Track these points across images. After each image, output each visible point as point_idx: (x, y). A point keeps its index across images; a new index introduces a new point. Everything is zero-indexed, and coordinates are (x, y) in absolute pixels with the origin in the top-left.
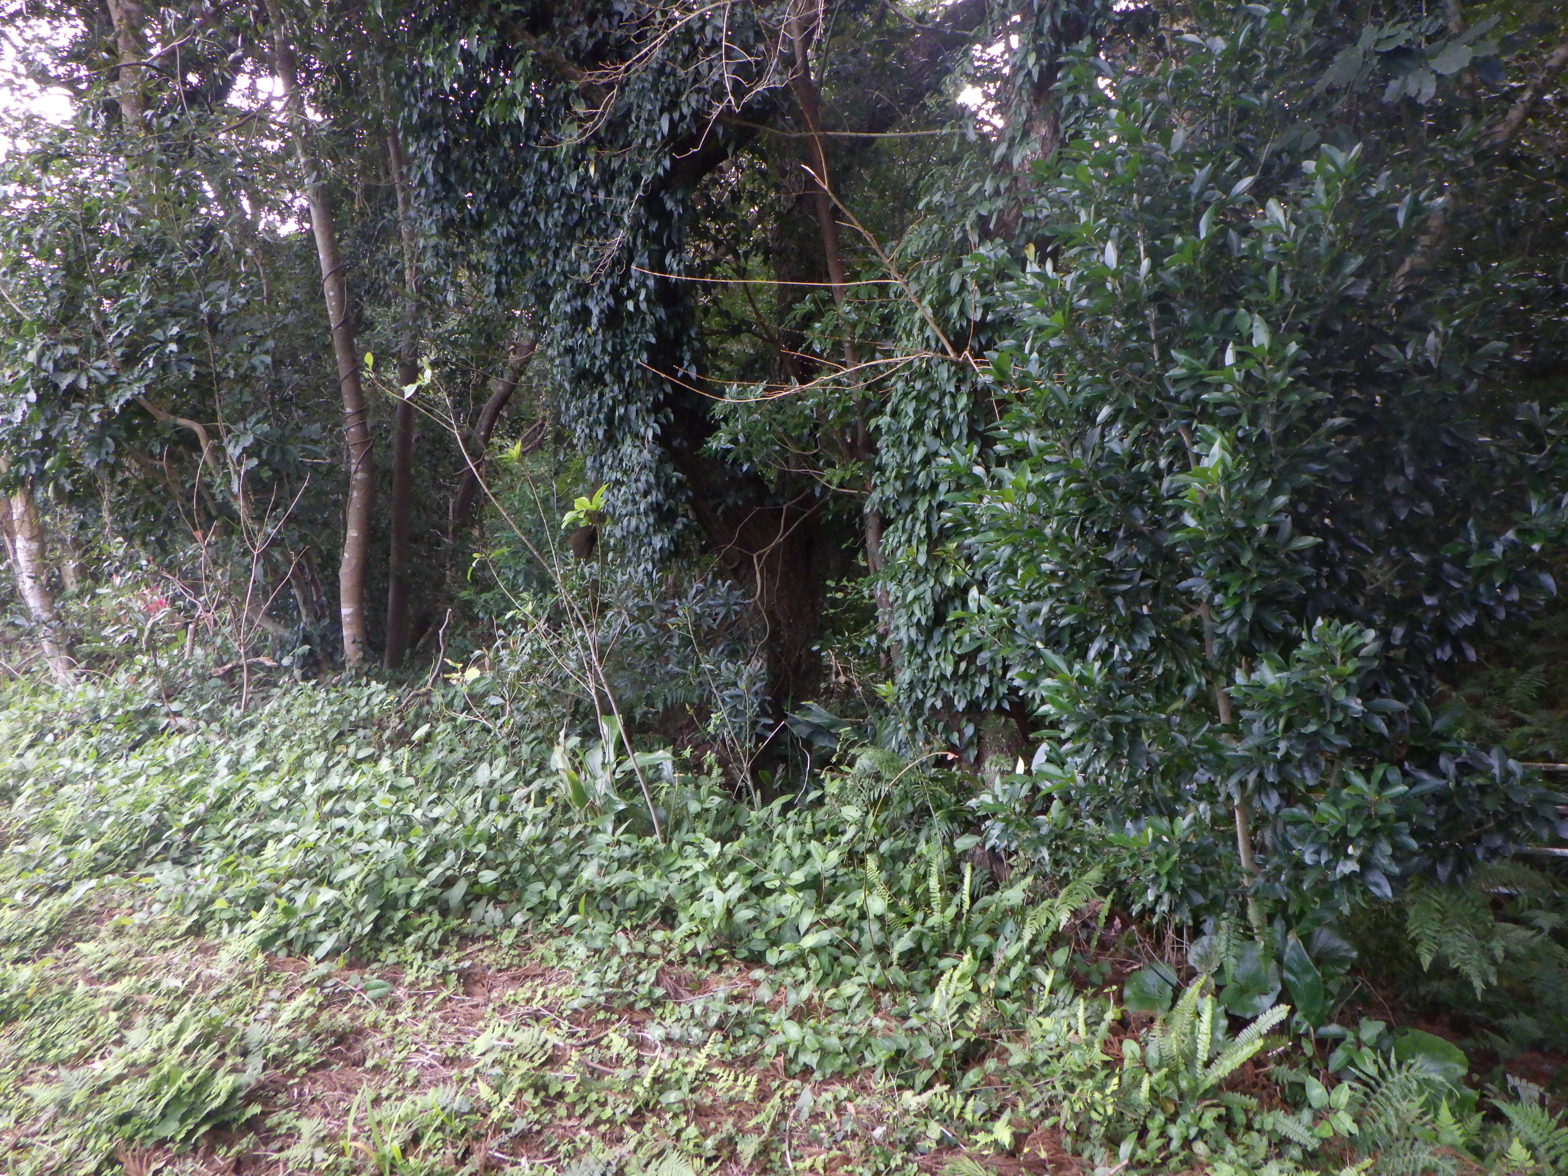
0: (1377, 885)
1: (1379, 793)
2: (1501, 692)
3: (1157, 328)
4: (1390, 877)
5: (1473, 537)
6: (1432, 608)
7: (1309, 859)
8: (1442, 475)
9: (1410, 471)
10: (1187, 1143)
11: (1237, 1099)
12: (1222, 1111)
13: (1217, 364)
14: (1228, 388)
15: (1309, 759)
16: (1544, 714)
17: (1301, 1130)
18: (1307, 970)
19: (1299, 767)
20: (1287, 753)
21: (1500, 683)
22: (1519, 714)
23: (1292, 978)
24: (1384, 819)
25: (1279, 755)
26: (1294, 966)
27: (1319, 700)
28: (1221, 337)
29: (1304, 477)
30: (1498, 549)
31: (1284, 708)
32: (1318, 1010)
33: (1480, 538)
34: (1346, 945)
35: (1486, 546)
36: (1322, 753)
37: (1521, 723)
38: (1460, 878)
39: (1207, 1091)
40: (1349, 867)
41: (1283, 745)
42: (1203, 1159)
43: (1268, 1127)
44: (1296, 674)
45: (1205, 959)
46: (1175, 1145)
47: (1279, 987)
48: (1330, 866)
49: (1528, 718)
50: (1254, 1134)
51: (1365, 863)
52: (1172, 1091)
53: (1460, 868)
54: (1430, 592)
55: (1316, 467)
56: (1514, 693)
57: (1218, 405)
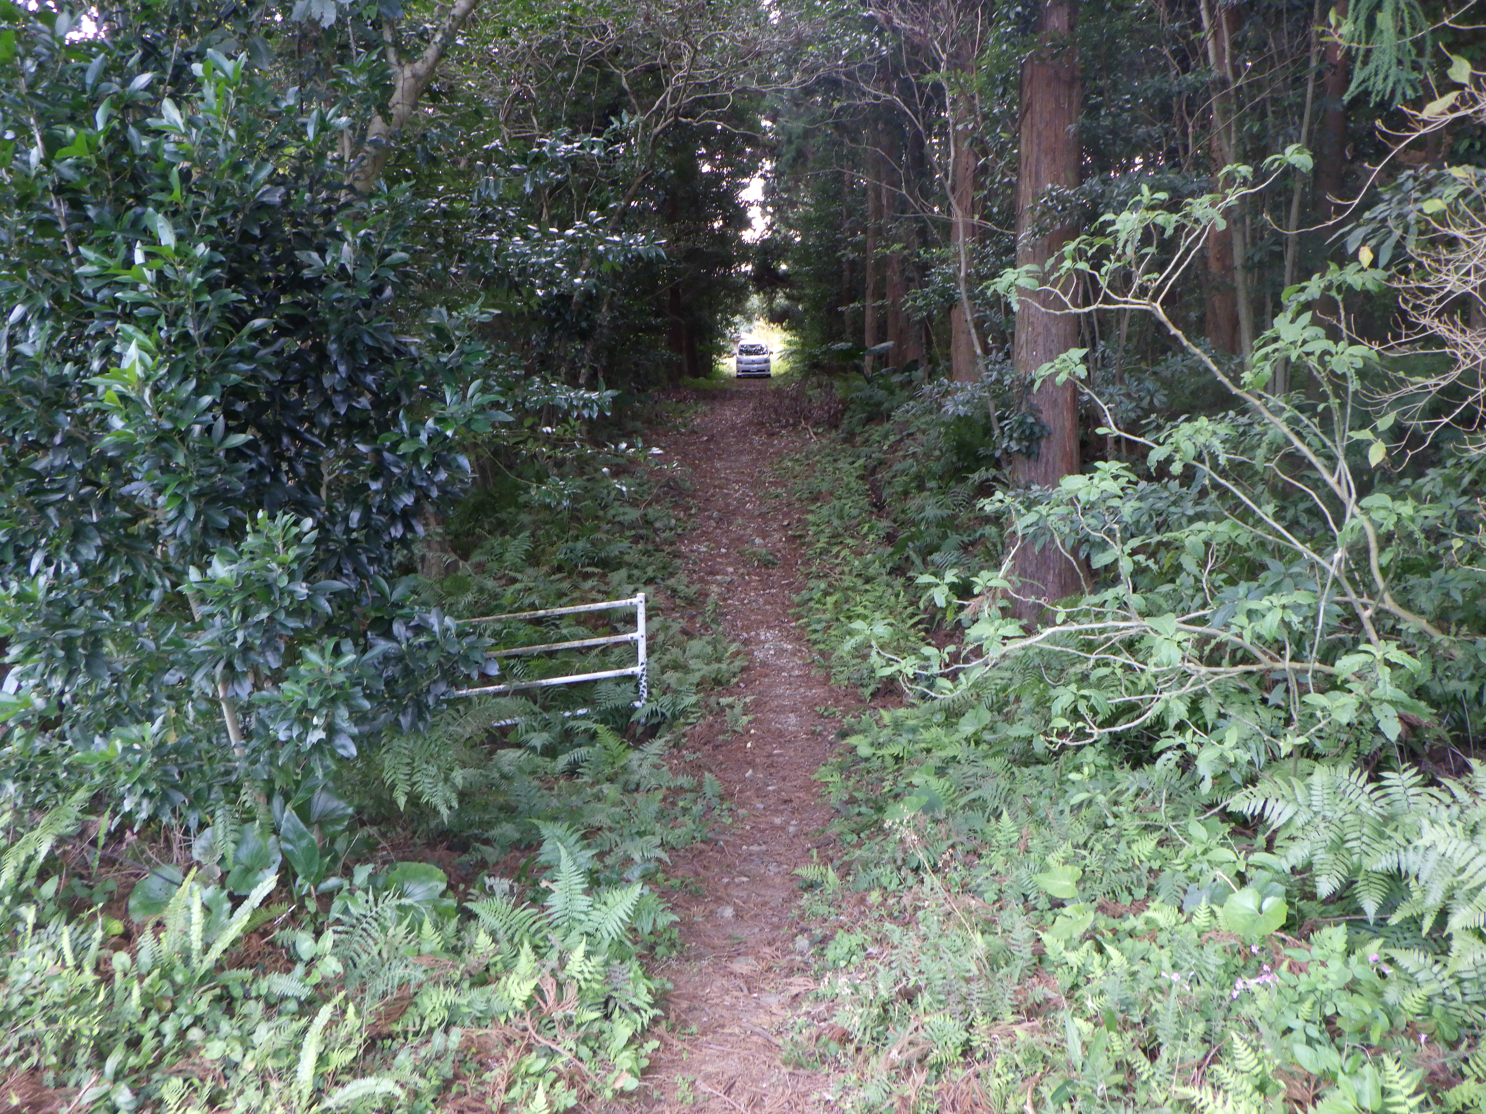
0: (344, 747)
1: (332, 665)
2: (500, 558)
3: (68, 223)
4: (353, 738)
5: (405, 428)
6: (377, 492)
7: (282, 736)
8: (373, 372)
9: (342, 369)
10: (181, 1034)
11: (234, 976)
12: (218, 991)
13: (129, 263)
14: (143, 287)
15: (269, 644)
16: (530, 571)
17: (294, 984)
18: (301, 836)
19: (262, 653)
20: (245, 642)
21: (498, 550)
22: (512, 574)
23: (289, 847)
24: (340, 687)
25: (237, 645)
26: (291, 836)
27: (268, 587)
28: (131, 236)
29: (233, 376)
30: (423, 437)
31: (236, 599)
32: (316, 869)
33: (411, 427)
34: (342, 804)
35: (415, 435)
36: (281, 636)
37: (514, 581)
38: (421, 725)
39: (202, 978)
40: (316, 736)
41: (240, 635)
42: (199, 1043)
43: (264, 992)
44: (244, 566)
45: (209, 850)
46: (168, 1040)
47: (280, 858)
48: (301, 738)
49: (519, 576)
50: (252, 1003)
51: (331, 730)
52: (166, 988)
53: (420, 716)
54: (375, 477)
55: (243, 366)
56: (509, 557)
57: (136, 305)
